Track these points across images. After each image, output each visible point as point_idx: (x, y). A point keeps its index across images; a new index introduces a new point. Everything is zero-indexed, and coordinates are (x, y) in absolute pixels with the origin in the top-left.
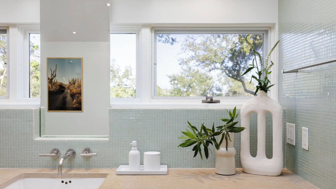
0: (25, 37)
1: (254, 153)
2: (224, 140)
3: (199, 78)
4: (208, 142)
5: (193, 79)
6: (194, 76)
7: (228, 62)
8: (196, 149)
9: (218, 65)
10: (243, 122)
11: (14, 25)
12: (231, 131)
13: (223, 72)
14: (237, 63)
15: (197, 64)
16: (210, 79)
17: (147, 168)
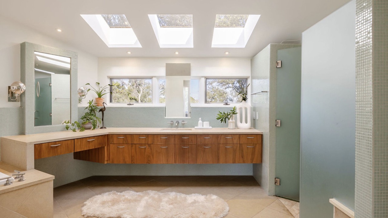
0: (158, 81)
1: (241, 122)
2: (231, 117)
3: (219, 93)
4: (226, 118)
5: (215, 93)
6: (216, 92)
7: (237, 84)
8: (222, 120)
9: (231, 85)
10: (238, 111)
11: (155, 77)
12: (233, 114)
13: (233, 90)
14: (242, 84)
15: (218, 84)
16: (226, 94)
17: (205, 127)
